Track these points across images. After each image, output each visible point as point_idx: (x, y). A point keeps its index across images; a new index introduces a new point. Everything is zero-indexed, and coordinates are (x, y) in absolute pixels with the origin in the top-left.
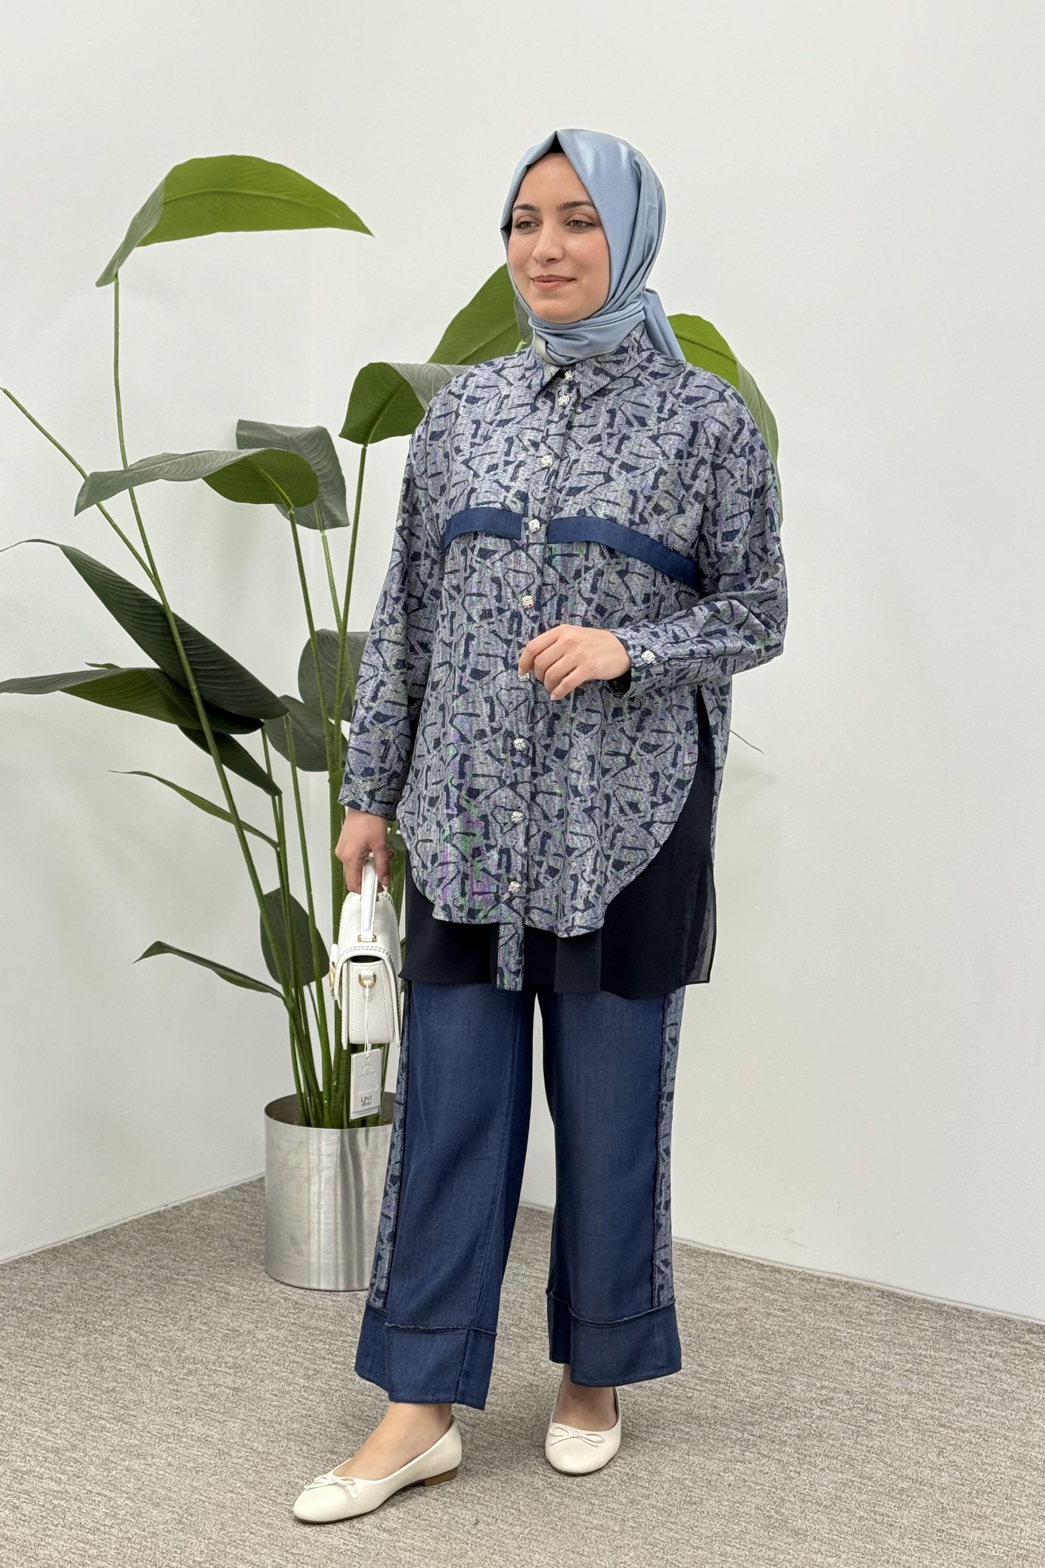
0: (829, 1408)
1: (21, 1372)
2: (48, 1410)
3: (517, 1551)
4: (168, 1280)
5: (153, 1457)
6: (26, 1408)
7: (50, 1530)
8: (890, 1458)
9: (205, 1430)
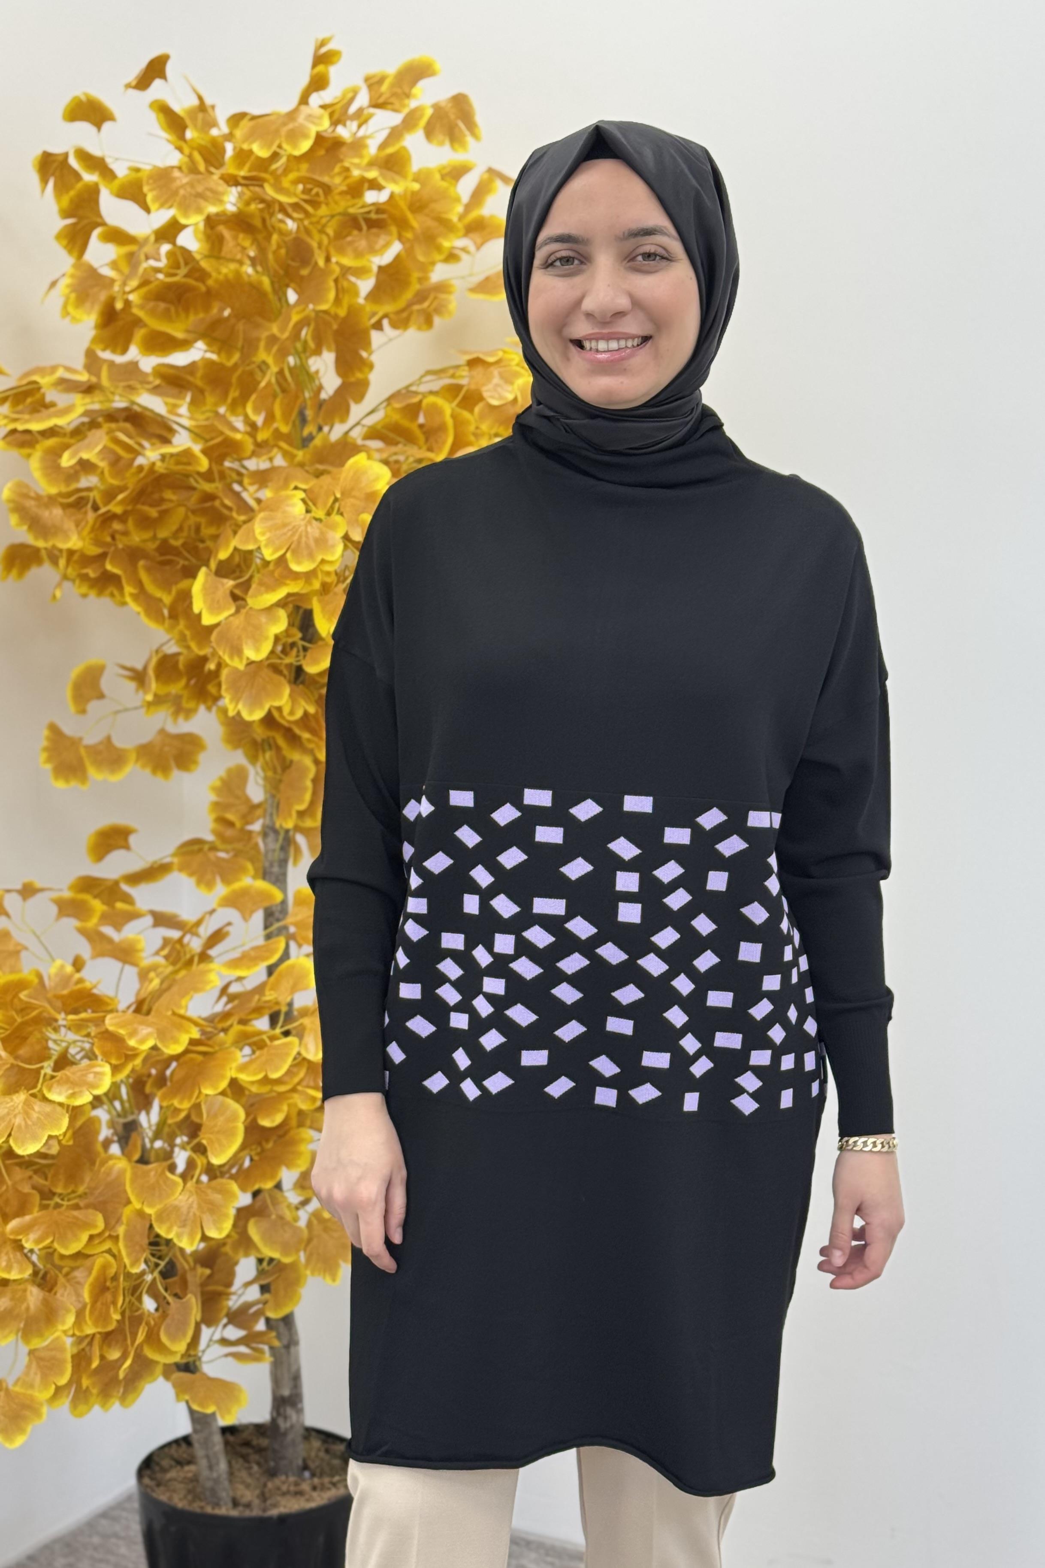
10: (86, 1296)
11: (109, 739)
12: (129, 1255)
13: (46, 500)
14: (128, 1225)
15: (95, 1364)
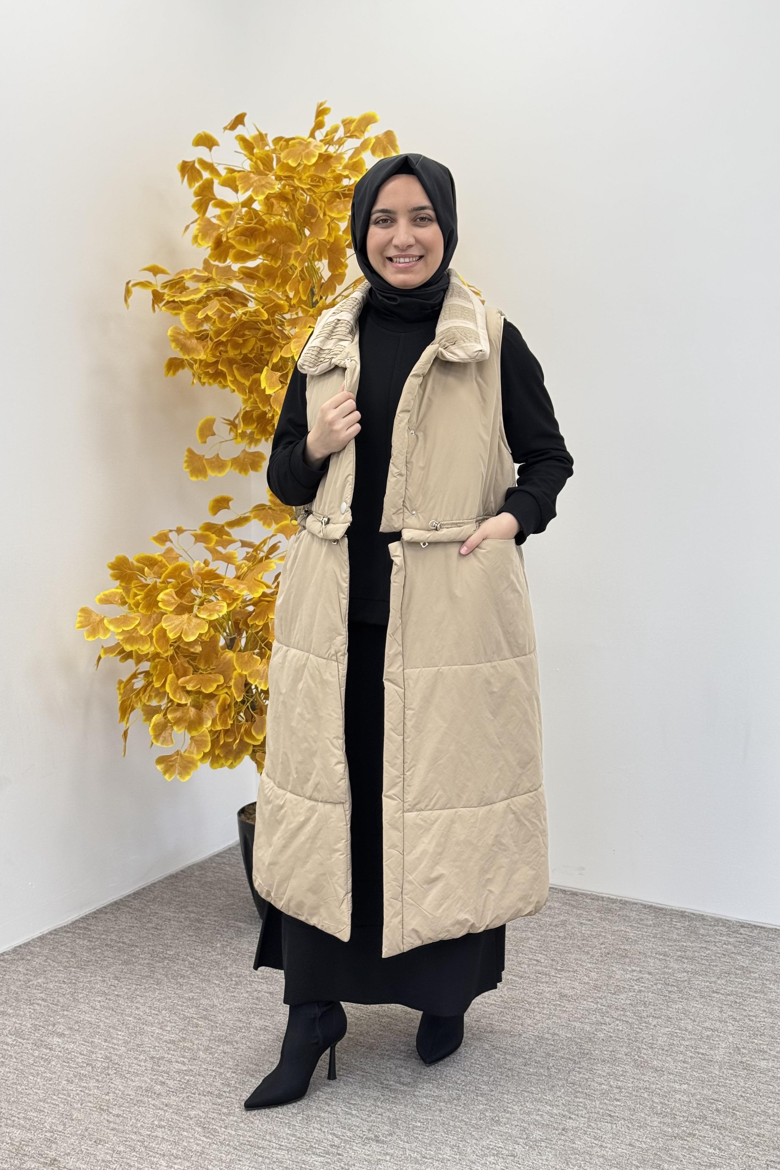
0: (642, 984)
1: (128, 989)
2: (157, 1014)
3: (492, 1093)
4: (199, 921)
5: (237, 1042)
6: (142, 1014)
7: (192, 1097)
8: (692, 1015)
9: (261, 1022)
10: (217, 711)
11: (218, 455)
12: (236, 693)
13: (189, 335)
14: (235, 679)
15: (222, 743)
